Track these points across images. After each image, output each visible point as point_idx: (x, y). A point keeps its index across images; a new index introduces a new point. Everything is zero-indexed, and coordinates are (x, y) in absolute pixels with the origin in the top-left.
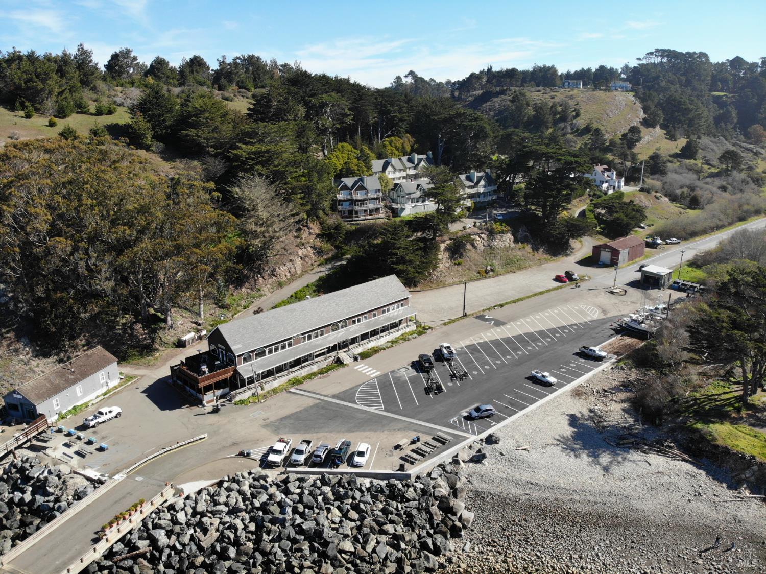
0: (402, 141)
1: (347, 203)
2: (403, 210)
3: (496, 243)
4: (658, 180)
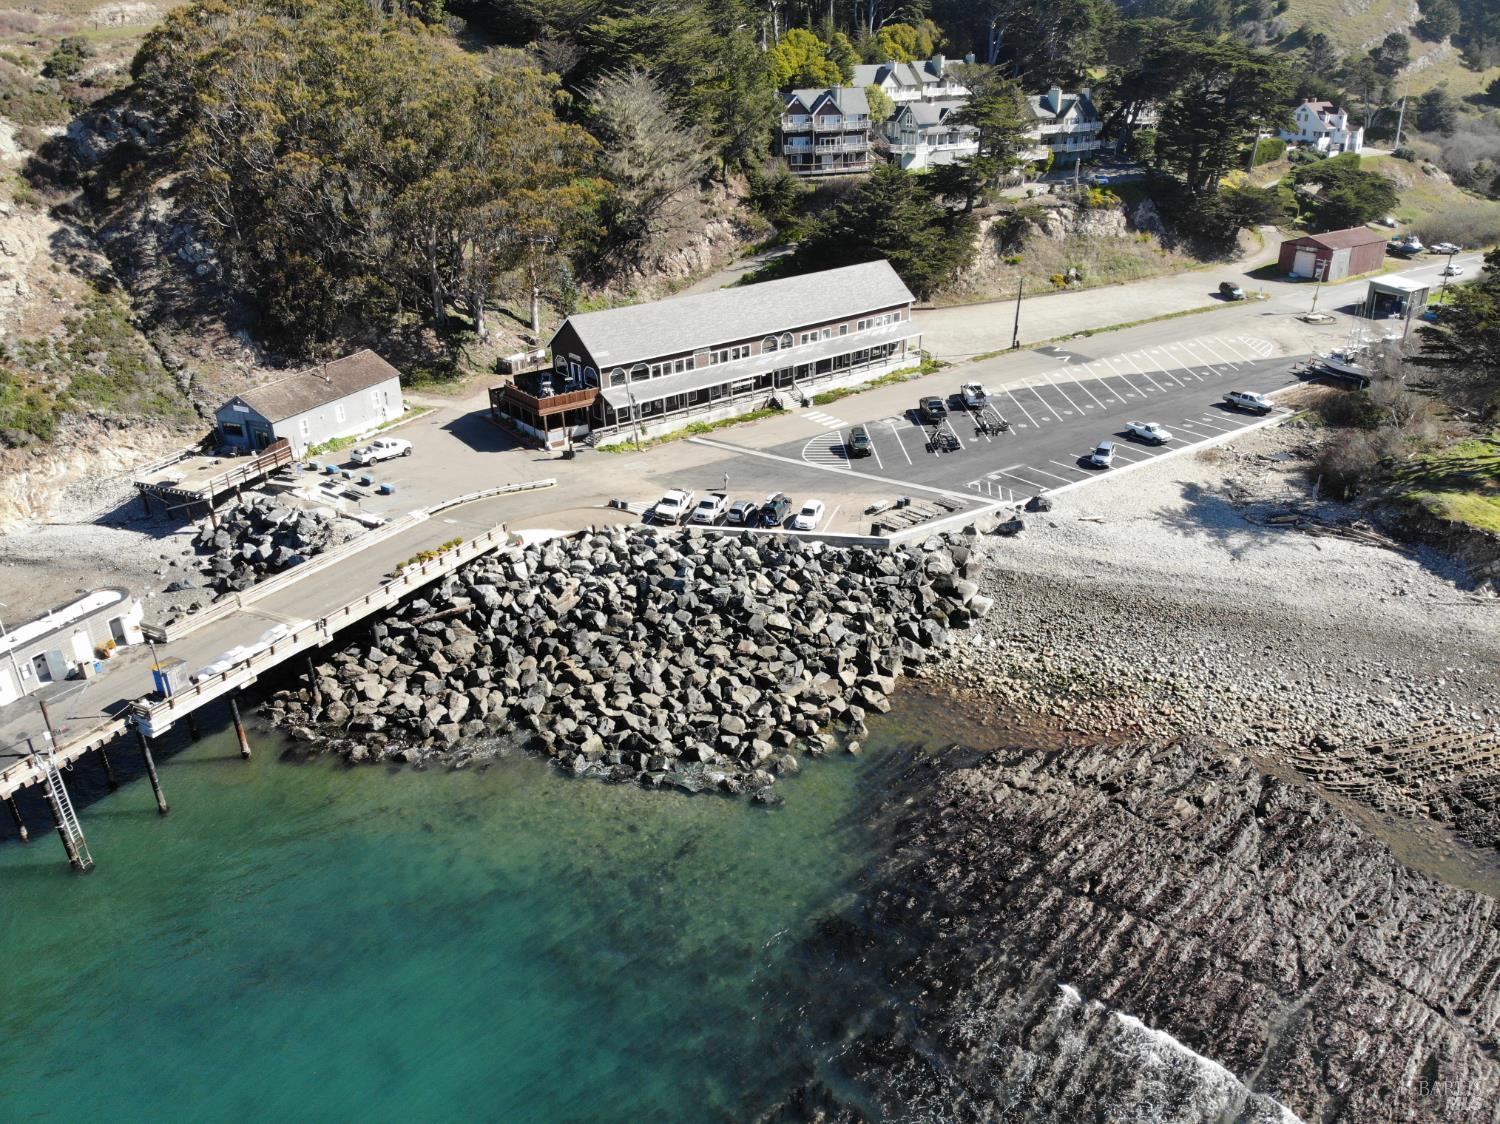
0: (915, 32)
1: (803, 139)
2: (911, 157)
3: (1090, 227)
4: (1434, 142)
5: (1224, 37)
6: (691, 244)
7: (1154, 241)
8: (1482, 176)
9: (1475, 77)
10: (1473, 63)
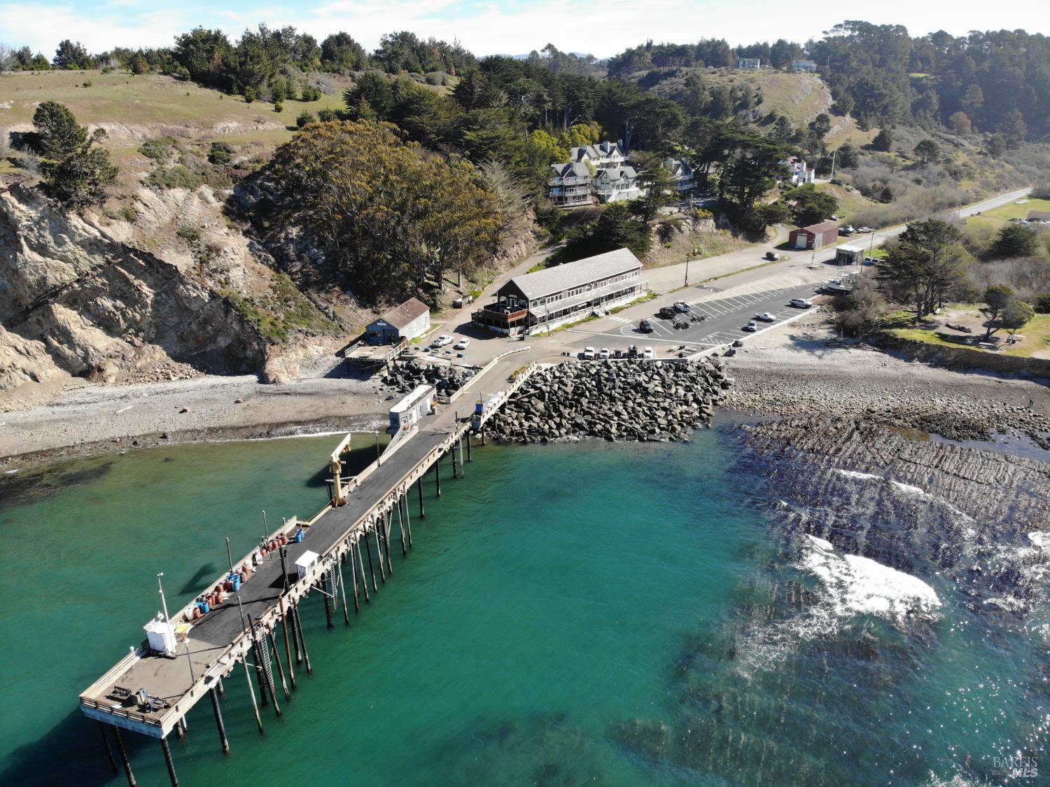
0: (590, 129)
1: (558, 189)
2: (609, 196)
3: (700, 228)
4: (848, 173)
5: (730, 119)
6: (517, 243)
7: (729, 234)
8: (877, 191)
9: (865, 134)
10: (863, 127)
